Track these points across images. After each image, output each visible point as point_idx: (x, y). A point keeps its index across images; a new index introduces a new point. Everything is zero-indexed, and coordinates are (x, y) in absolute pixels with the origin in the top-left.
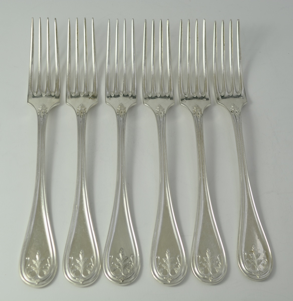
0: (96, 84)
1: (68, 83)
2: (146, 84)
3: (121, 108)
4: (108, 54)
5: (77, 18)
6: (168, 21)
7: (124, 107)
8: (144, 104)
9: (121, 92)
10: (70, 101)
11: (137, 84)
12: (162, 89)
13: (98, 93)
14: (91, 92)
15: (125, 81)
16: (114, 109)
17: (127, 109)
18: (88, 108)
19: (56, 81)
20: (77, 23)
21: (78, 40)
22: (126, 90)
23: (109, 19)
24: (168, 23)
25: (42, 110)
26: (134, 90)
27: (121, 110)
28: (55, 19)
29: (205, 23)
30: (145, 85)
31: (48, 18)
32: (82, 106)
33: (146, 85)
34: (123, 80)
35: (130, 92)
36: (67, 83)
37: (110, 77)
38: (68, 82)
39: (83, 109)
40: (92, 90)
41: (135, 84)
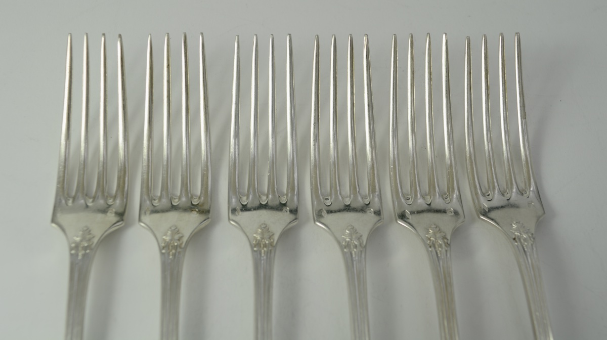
0: (208, 178)
1: (145, 177)
2: (320, 175)
3: (262, 233)
4: (236, 111)
5: (168, 34)
6: (365, 38)
7: (269, 232)
8: (315, 223)
9: (264, 194)
10: (148, 218)
11: (298, 176)
12: (354, 188)
13: (211, 200)
14: (196, 196)
15: (272, 170)
16: (247, 237)
17: (276, 237)
18: (187, 233)
19: (118, 171)
20: (168, 45)
21: (168, 82)
22: (273, 192)
23: (238, 36)
24: (365, 43)
25: (81, 241)
26: (293, 189)
27: (262, 238)
28: (120, 36)
29: (446, 40)
30: (316, 178)
31: (104, 34)
32: (176, 231)
33: (320, 178)
34: (268, 167)
35: (283, 196)
36: (142, 176)
37: (239, 162)
38: (145, 174)
39: (177, 237)
40: (198, 192)
41: (294, 176)
